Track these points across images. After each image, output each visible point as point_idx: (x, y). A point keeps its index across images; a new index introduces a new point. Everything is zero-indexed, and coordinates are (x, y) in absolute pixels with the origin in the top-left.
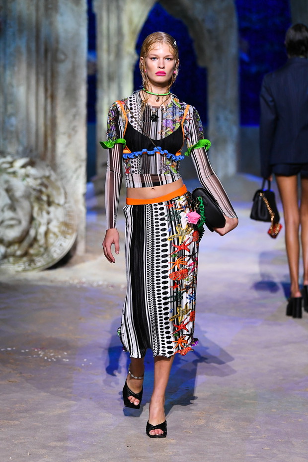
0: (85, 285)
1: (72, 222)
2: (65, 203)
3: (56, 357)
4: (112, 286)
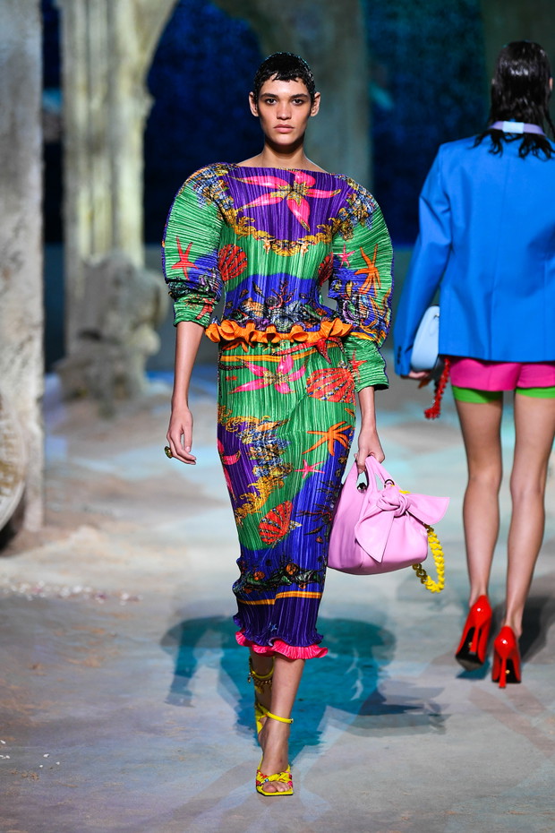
0: (43, 595)
1: (15, 460)
4: (102, 597)
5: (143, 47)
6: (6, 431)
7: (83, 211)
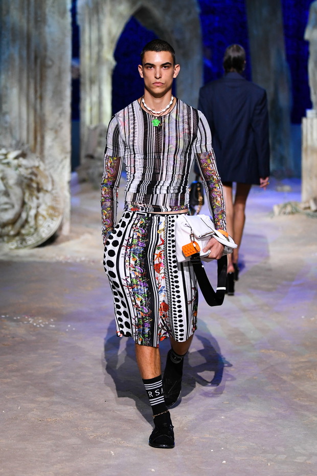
0: (69, 261)
1: (58, 206)
2: (53, 189)
3: (44, 323)
4: (93, 262)
5: (112, 42)
6: (55, 195)
7: (88, 107)
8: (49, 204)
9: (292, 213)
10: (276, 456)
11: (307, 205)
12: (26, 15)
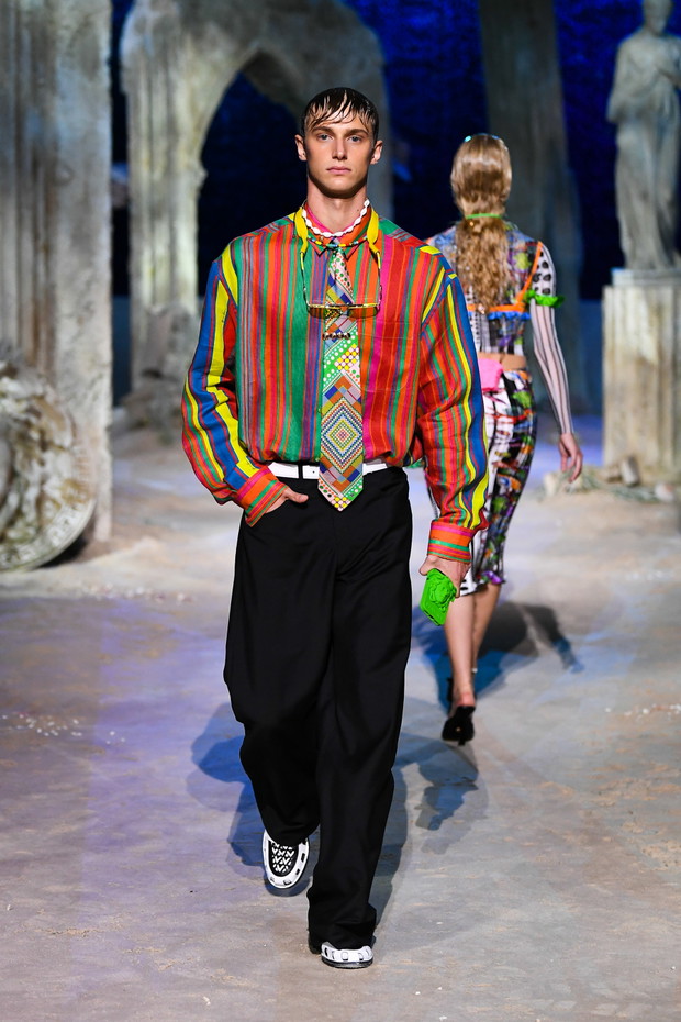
0: (111, 596)
1: (87, 480)
2: (73, 444)
3: (59, 728)
4: (162, 597)
5: (197, 128)
6: (79, 456)
7: (146, 269)
8: (67, 474)
9: (584, 490)
10: (553, 1004)
11: (615, 473)
12: (13, 72)
